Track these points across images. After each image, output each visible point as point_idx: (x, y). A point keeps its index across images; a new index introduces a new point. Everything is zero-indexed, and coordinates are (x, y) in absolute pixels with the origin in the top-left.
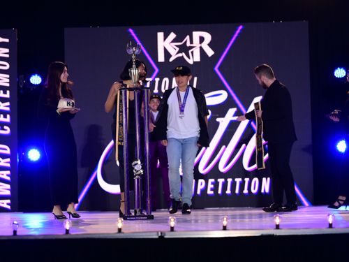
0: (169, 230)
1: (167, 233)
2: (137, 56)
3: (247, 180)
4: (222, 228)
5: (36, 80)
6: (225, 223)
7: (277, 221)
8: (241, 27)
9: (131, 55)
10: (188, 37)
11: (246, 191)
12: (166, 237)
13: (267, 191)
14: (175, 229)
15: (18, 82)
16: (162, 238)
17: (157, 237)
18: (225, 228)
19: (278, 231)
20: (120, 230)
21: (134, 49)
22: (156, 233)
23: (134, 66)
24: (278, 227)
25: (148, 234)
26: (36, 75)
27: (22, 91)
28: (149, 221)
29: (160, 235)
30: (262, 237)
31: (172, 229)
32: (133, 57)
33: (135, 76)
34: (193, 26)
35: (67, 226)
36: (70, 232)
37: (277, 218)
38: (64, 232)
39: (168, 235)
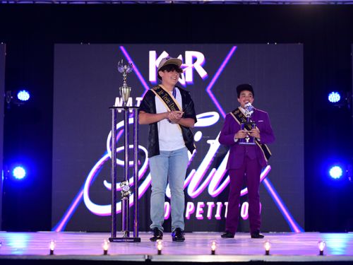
0: (157, 253)
1: (154, 257)
2: (127, 74)
4: (210, 253)
5: (24, 96)
6: (214, 248)
7: (267, 247)
8: (235, 48)
9: (122, 74)
12: (153, 260)
14: (162, 253)
15: (5, 98)
16: (148, 261)
17: (144, 260)
18: (213, 253)
19: (268, 257)
20: (106, 252)
21: (125, 67)
22: (143, 256)
23: (124, 84)
24: (267, 253)
25: (135, 257)
26: (24, 91)
27: (9, 107)
28: (136, 244)
29: (147, 258)
30: (251, 263)
31: (159, 252)
32: (124, 75)
33: (125, 95)
34: (186, 45)
35: (52, 247)
36: (54, 253)
37: (267, 244)
38: (49, 253)
39: (155, 259)
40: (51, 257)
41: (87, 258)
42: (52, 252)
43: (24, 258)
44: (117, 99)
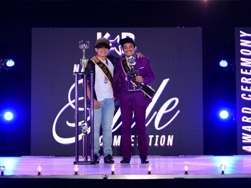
0: (111, 173)
1: (109, 176)
2: (86, 50)
3: (157, 137)
4: (148, 173)
6: (150, 169)
7: (186, 169)
9: (82, 49)
10: (118, 36)
11: (156, 144)
12: (108, 178)
13: (171, 144)
14: (115, 173)
16: (105, 179)
17: (102, 178)
20: (76, 173)
21: (84, 45)
22: (101, 176)
23: (84, 57)
24: (186, 173)
25: (96, 176)
26: (11, 60)
29: (104, 177)
30: (176, 180)
31: (113, 173)
32: (84, 50)
33: (84, 64)
34: (122, 29)
35: (40, 170)
36: (41, 174)
37: (186, 166)
38: (37, 174)
39: (110, 177)
40: (39, 177)
41: (63, 177)
42: (39, 173)
44: (75, 65)
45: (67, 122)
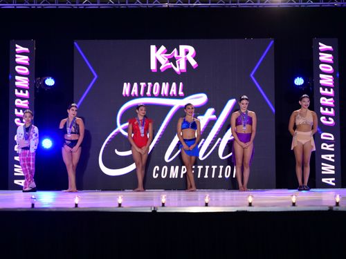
0: (161, 205)
1: (159, 208)
3: (221, 167)
4: (204, 204)
5: (50, 82)
6: (207, 200)
7: (250, 199)
10: (175, 50)
11: (220, 176)
12: (158, 211)
14: (165, 205)
15: (35, 84)
16: (154, 212)
17: (151, 211)
18: (207, 205)
19: (250, 208)
20: (120, 205)
22: (150, 208)
24: (250, 205)
25: (143, 208)
26: (50, 79)
27: (38, 91)
29: (153, 209)
30: (238, 212)
31: (163, 205)
34: (180, 40)
35: (77, 201)
36: (79, 206)
37: (250, 197)
38: (74, 206)
39: (160, 210)
40: (76, 209)
42: (76, 205)
43: (55, 210)
44: (125, 84)
45: (116, 150)
